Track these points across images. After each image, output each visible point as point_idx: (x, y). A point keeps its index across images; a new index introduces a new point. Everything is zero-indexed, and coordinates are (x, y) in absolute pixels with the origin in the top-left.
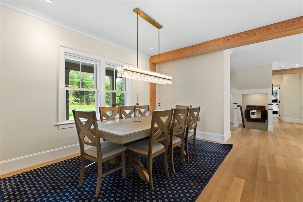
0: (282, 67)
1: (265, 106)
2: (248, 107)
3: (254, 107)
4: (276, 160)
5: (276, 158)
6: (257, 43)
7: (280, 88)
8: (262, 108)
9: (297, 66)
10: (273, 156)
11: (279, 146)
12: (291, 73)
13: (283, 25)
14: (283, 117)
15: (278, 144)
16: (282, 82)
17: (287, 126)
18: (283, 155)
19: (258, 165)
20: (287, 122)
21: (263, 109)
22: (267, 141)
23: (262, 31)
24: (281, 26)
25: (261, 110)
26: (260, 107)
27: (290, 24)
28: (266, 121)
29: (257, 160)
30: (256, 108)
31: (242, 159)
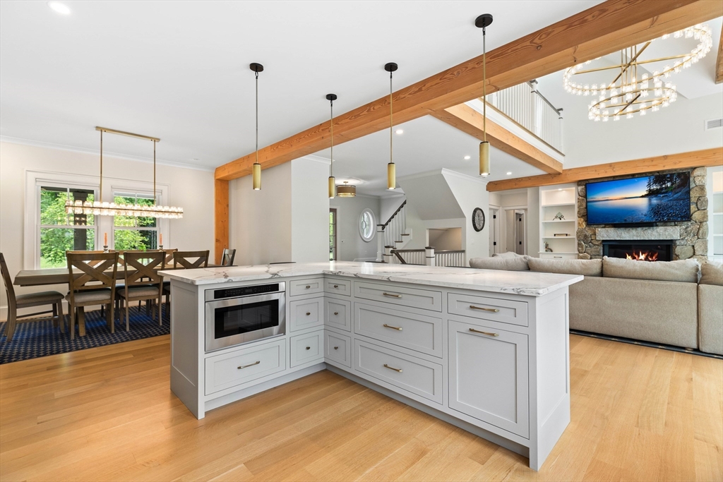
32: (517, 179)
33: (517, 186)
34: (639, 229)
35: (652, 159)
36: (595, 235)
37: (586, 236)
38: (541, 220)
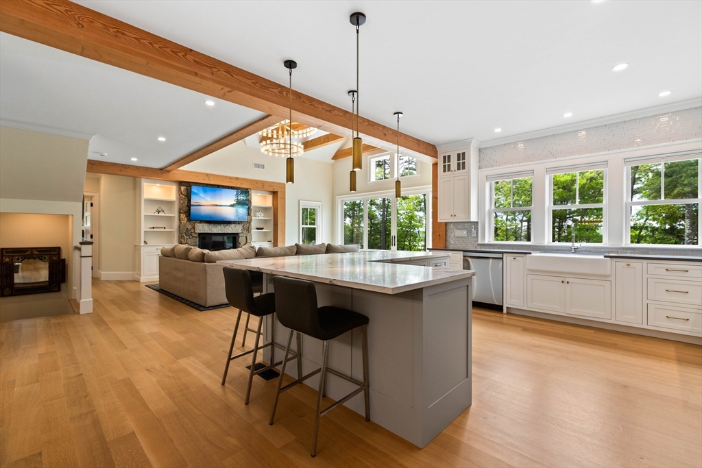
0: (106, 154)
1: (59, 248)
2: (7, 252)
3: (28, 253)
4: (141, 393)
5: (138, 387)
6: (81, 55)
7: (92, 205)
8: (50, 255)
9: (134, 160)
10: (128, 384)
11: (127, 349)
12: (119, 173)
13: (155, 45)
14: (100, 271)
15: (121, 342)
16: (98, 191)
17: (116, 291)
18: (147, 370)
19: (108, 440)
20: (108, 281)
21: (54, 255)
22: (91, 345)
23: (101, 26)
24: (151, 43)
25: (50, 259)
26: (46, 251)
27: (168, 50)
28: (63, 286)
29: (96, 423)
30: (32, 254)
31: (40, 453)
32: (123, 165)
33: (122, 173)
34: (222, 225)
35: (231, 178)
36: (194, 228)
37: (187, 229)
38: (143, 214)
